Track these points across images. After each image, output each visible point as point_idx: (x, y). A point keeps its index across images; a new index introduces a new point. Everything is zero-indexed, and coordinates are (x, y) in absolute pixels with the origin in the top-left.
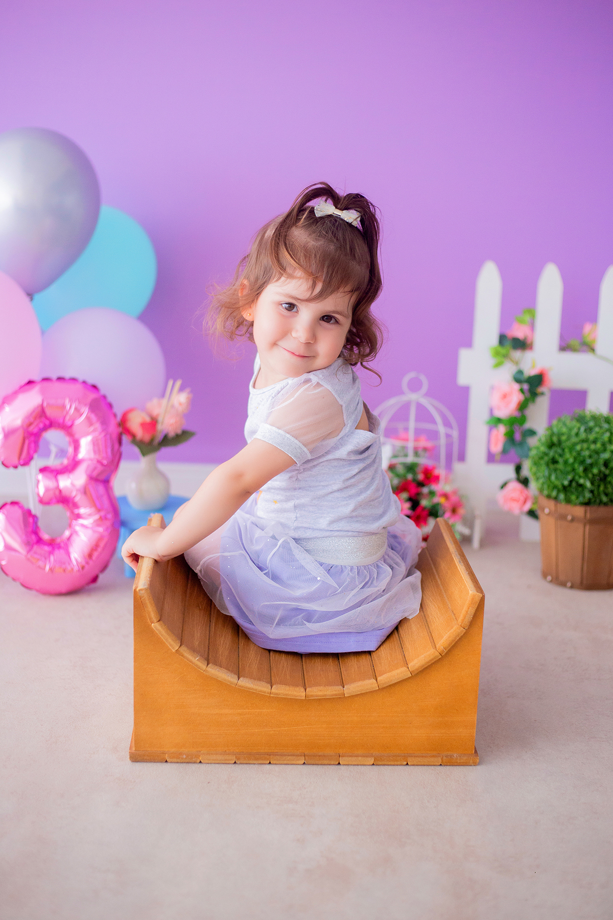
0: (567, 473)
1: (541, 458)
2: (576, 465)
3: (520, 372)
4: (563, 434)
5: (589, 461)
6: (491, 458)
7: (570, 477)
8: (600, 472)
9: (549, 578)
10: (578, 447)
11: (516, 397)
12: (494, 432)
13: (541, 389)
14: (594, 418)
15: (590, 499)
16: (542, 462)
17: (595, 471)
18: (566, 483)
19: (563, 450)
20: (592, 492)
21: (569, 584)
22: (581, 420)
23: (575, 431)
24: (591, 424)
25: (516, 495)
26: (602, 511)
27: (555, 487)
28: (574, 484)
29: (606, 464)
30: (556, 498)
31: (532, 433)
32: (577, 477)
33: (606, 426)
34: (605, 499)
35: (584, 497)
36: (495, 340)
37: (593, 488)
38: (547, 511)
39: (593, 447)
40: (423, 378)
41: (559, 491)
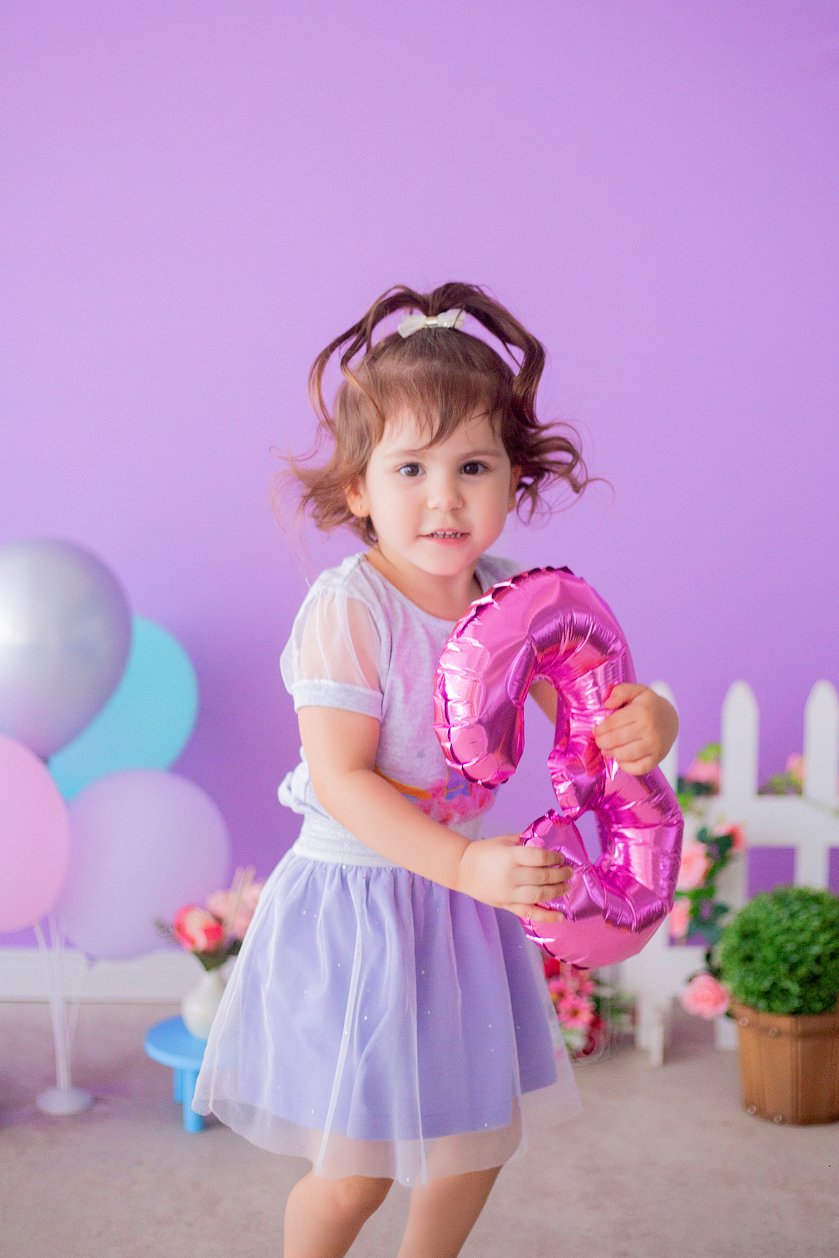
0: (767, 974)
2: (778, 964)
3: (705, 828)
4: (759, 921)
5: (795, 958)
6: (674, 940)
7: (770, 980)
8: (811, 971)
9: (753, 1109)
10: (781, 939)
11: (701, 864)
12: (677, 910)
13: (733, 852)
14: (802, 896)
15: (799, 1007)
16: (734, 959)
17: (804, 970)
18: (767, 987)
19: (761, 943)
20: (800, 997)
21: (778, 1119)
22: (781, 900)
23: (776, 916)
24: (796, 907)
25: (706, 992)
26: (814, 1023)
27: (753, 992)
28: (776, 989)
29: (818, 960)
30: (755, 1006)
31: (722, 910)
32: (780, 980)
34: (819, 1006)
35: (791, 1004)
37: (800, 993)
39: (799, 938)
41: (758, 997)
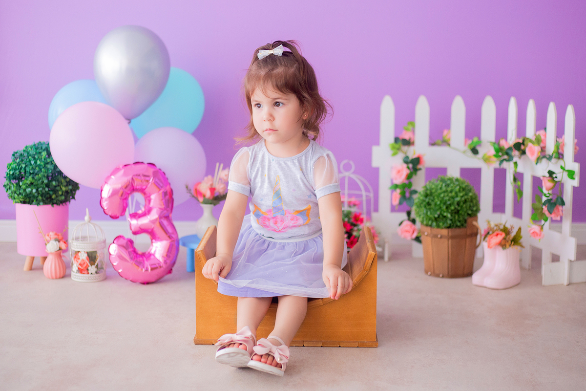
0: (437, 210)
1: (421, 204)
2: (442, 205)
3: (407, 157)
4: (432, 189)
5: (448, 203)
6: (393, 209)
7: (438, 212)
8: (455, 208)
9: (429, 273)
10: (442, 195)
11: (406, 172)
12: (394, 193)
13: (419, 167)
14: (450, 179)
15: (450, 224)
16: (422, 205)
17: (452, 208)
18: (436, 216)
19: (434, 197)
20: (451, 220)
21: (441, 275)
22: (443, 181)
23: (440, 186)
24: (449, 182)
25: (408, 228)
26: (458, 231)
27: (430, 219)
28: (441, 216)
29: (458, 204)
30: (431, 226)
31: (415, 192)
32: (442, 212)
33: (457, 183)
34: (459, 224)
35: (447, 223)
36: (392, 140)
37: (451, 218)
38: (426, 234)
39: (450, 195)
40: (352, 163)
41: (432, 222)
